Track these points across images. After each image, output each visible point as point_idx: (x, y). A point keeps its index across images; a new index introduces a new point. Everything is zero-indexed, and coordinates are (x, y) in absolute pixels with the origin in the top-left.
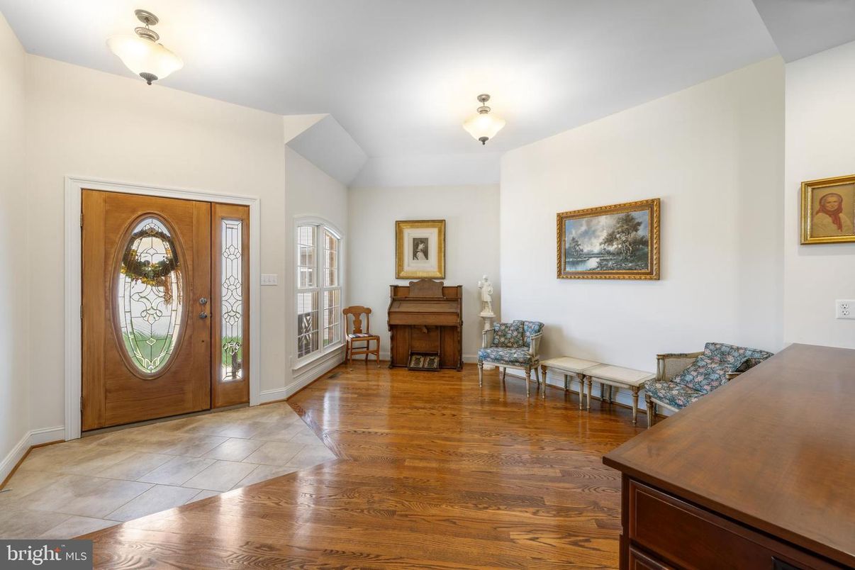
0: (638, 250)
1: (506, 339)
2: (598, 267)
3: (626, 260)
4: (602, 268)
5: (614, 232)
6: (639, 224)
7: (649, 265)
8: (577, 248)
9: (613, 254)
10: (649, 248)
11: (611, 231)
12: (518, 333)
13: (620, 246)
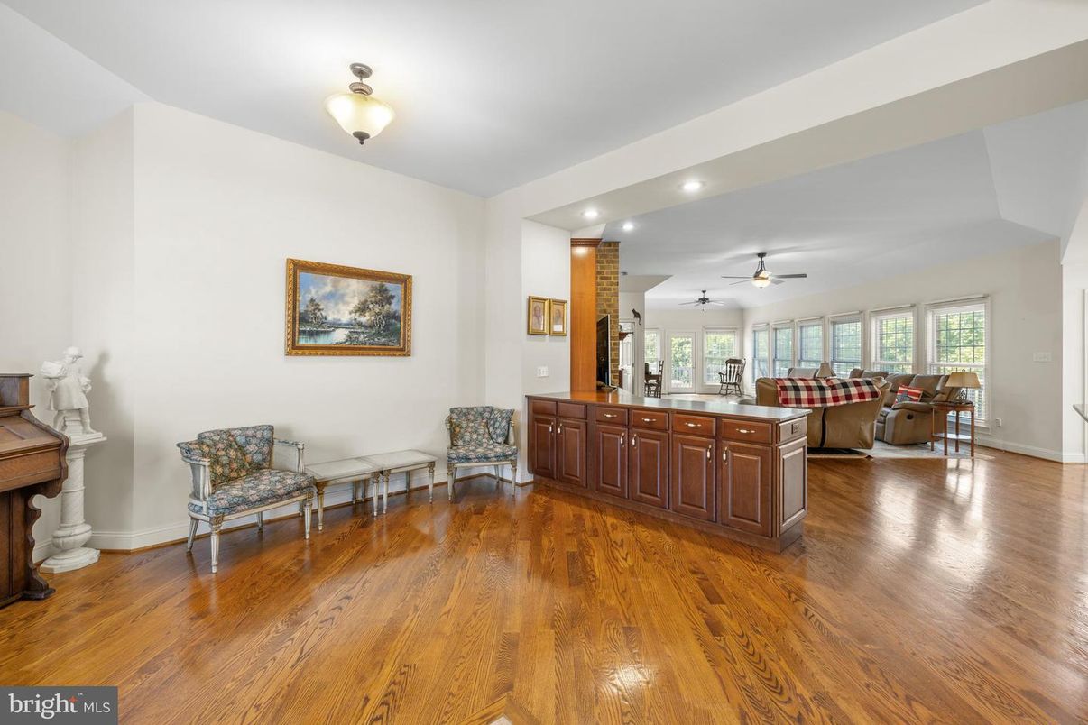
0: (391, 324)
2: (347, 341)
3: (378, 334)
4: (352, 341)
5: (366, 301)
6: (392, 297)
7: (401, 341)
8: (318, 314)
9: (365, 327)
10: (402, 323)
11: (363, 299)
13: (373, 318)
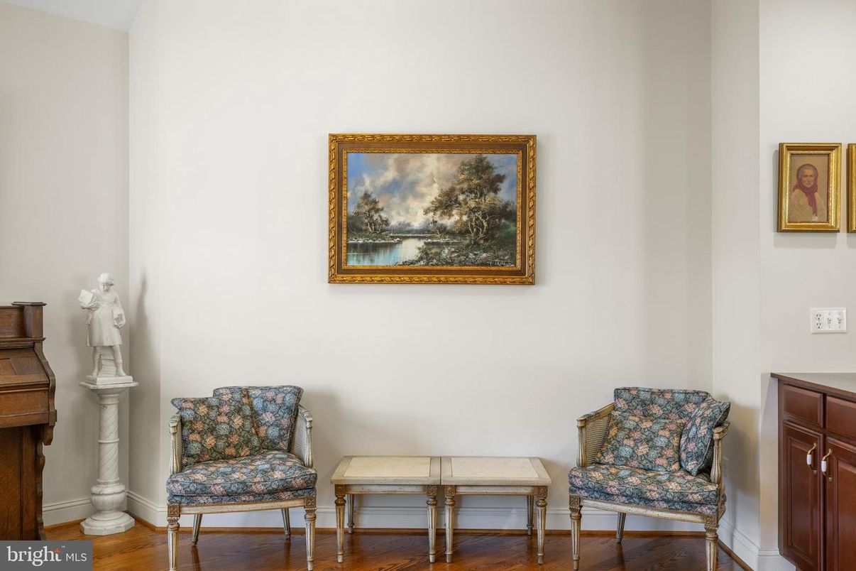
0: (498, 227)
1: (218, 437)
2: (421, 258)
3: (475, 245)
4: (429, 260)
5: (452, 190)
6: (500, 178)
7: (518, 256)
8: (376, 217)
9: (451, 233)
10: (519, 225)
11: (447, 186)
12: (244, 417)
13: (465, 218)
